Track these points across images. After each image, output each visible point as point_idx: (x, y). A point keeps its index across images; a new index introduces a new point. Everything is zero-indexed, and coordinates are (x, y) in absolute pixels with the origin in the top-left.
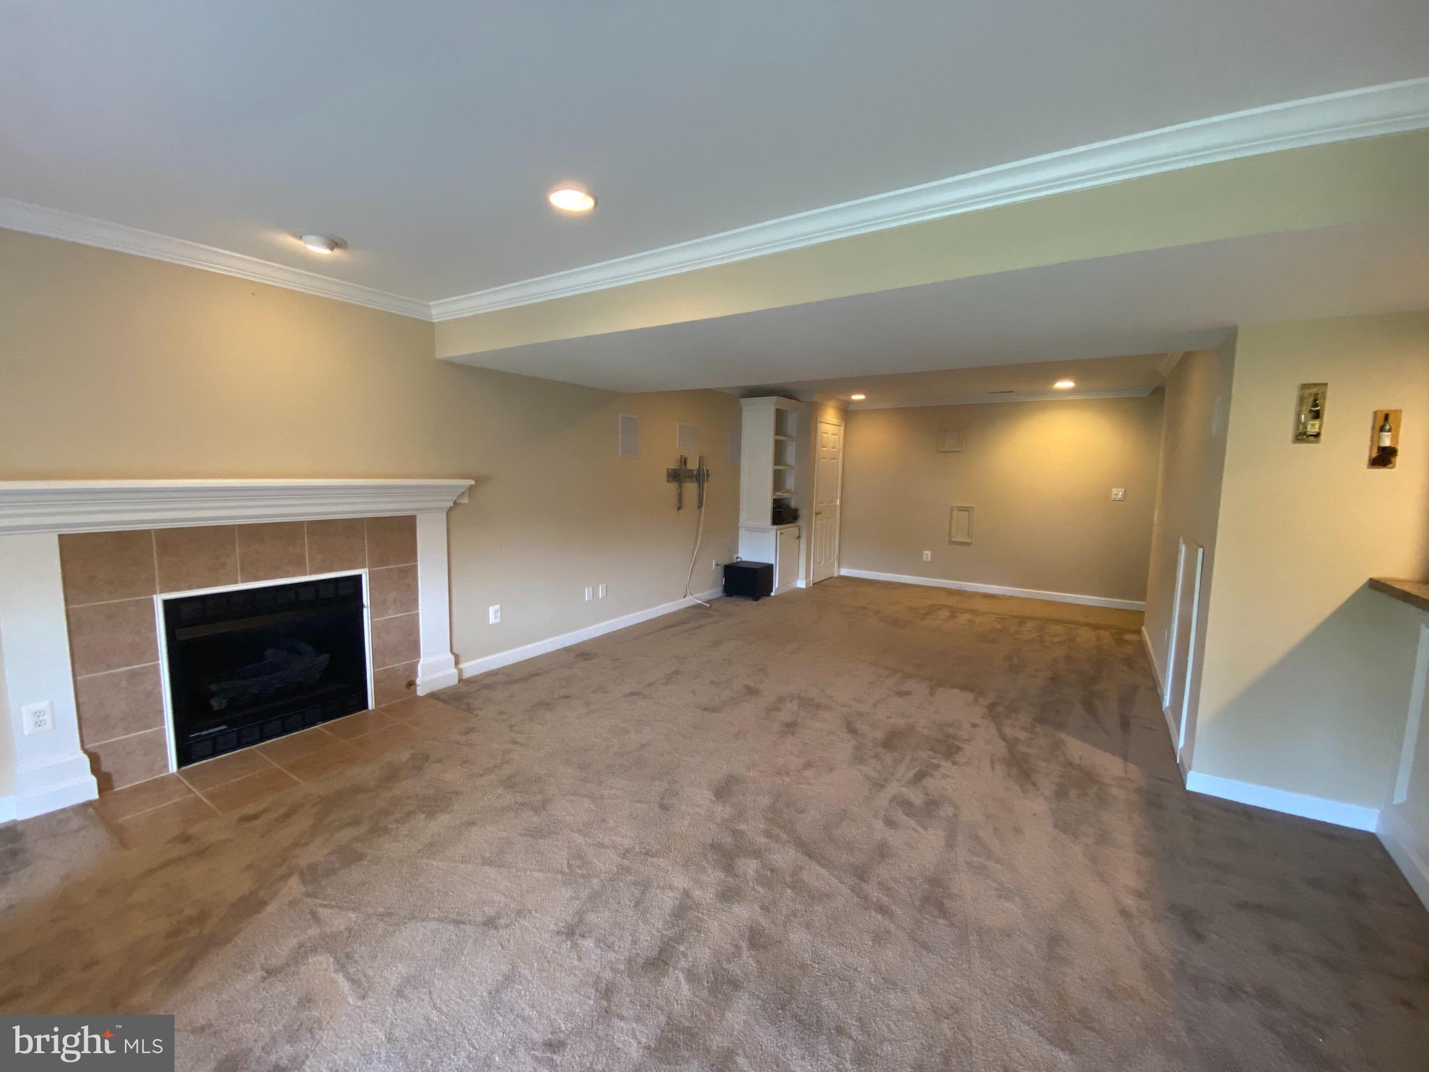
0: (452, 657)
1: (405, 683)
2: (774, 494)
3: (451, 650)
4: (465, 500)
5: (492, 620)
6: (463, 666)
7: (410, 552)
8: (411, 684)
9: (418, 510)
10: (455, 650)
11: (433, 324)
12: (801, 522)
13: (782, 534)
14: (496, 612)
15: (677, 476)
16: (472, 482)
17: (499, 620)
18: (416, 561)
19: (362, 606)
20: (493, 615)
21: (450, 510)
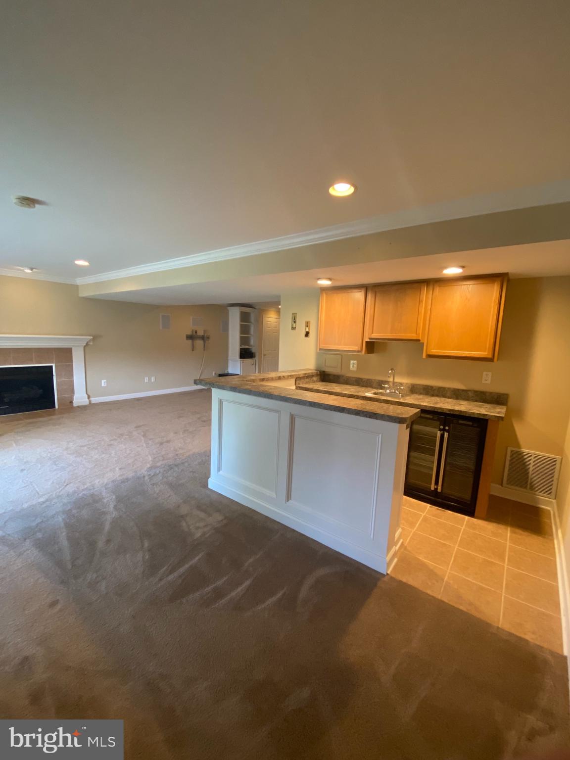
0: (87, 396)
1: (69, 401)
2: (241, 346)
3: (87, 393)
4: (91, 344)
5: (103, 385)
6: (91, 399)
7: (70, 359)
8: (71, 402)
9: (73, 346)
10: (88, 393)
11: (78, 285)
12: (257, 358)
13: (243, 362)
14: (105, 382)
15: (191, 337)
16: (92, 337)
17: (106, 385)
18: (72, 362)
19: (53, 376)
20: (104, 383)
21: (85, 346)
